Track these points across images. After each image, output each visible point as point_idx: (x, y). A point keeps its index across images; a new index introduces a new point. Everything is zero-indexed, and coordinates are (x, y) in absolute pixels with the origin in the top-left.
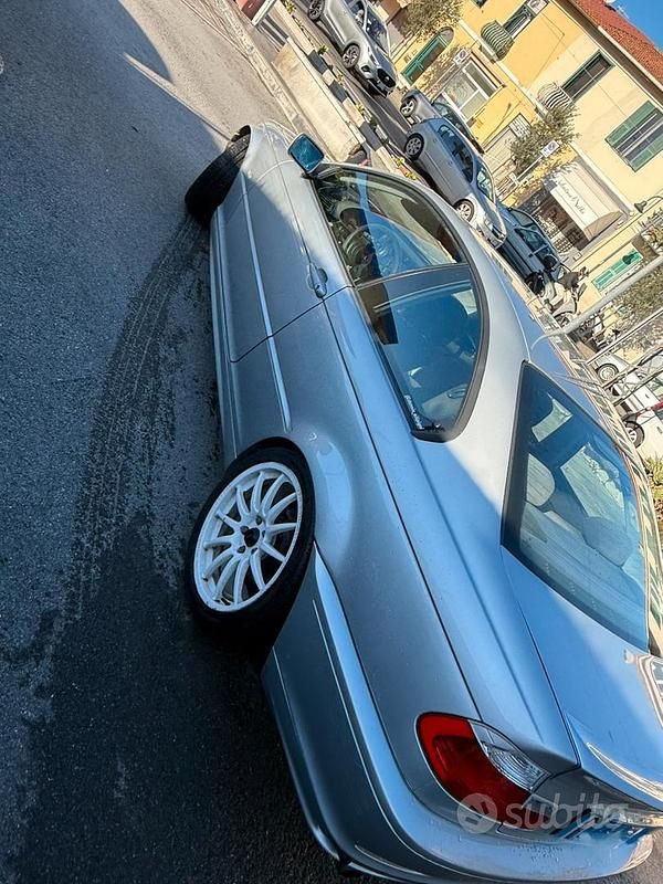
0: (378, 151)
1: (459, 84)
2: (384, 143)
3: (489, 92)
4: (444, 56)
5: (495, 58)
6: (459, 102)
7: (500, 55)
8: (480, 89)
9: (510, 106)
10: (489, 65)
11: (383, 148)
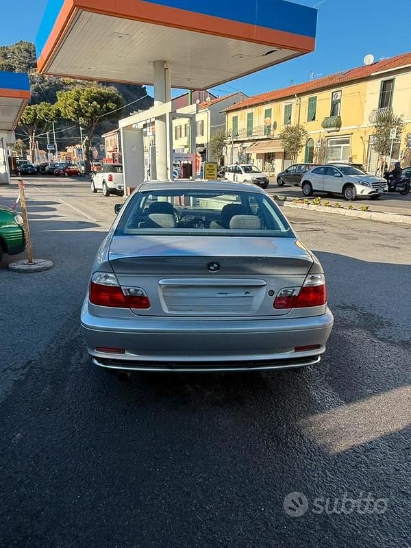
0: (285, 205)
1: (332, 152)
2: (285, 200)
3: (347, 142)
4: (316, 150)
5: (338, 129)
6: (338, 158)
7: (339, 125)
8: (342, 145)
9: (362, 138)
10: (338, 134)
11: (285, 202)
